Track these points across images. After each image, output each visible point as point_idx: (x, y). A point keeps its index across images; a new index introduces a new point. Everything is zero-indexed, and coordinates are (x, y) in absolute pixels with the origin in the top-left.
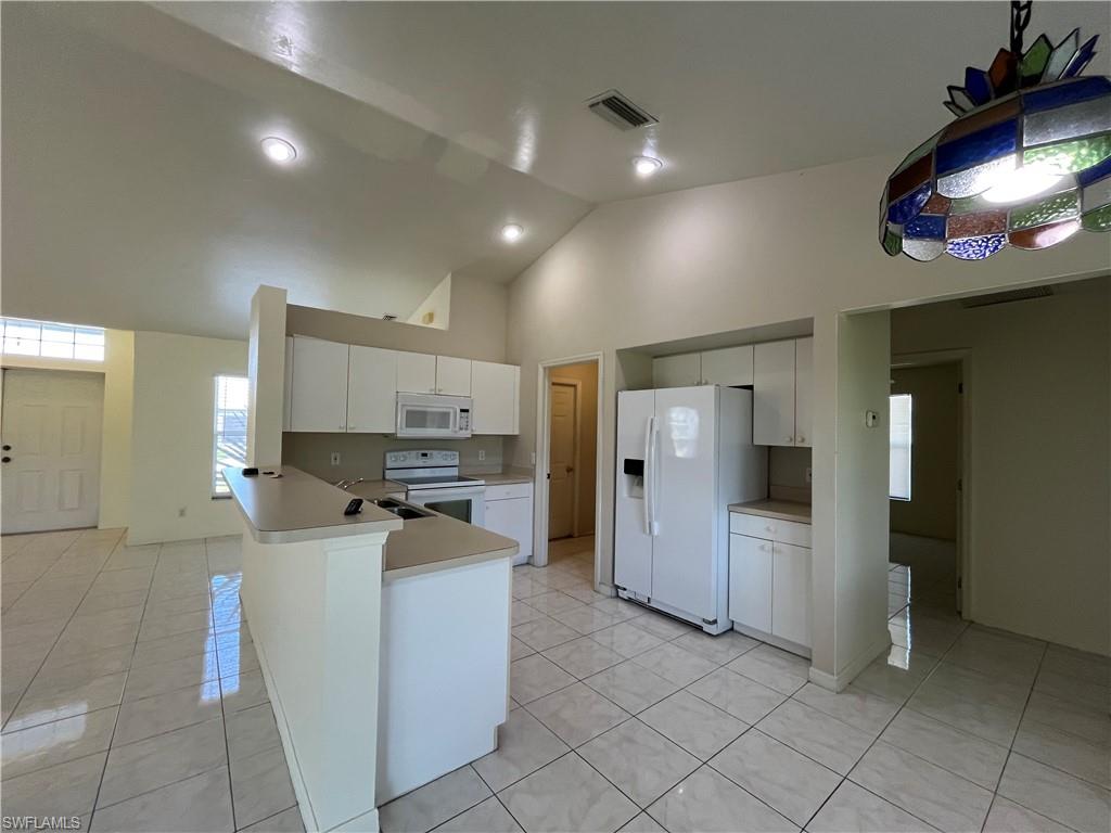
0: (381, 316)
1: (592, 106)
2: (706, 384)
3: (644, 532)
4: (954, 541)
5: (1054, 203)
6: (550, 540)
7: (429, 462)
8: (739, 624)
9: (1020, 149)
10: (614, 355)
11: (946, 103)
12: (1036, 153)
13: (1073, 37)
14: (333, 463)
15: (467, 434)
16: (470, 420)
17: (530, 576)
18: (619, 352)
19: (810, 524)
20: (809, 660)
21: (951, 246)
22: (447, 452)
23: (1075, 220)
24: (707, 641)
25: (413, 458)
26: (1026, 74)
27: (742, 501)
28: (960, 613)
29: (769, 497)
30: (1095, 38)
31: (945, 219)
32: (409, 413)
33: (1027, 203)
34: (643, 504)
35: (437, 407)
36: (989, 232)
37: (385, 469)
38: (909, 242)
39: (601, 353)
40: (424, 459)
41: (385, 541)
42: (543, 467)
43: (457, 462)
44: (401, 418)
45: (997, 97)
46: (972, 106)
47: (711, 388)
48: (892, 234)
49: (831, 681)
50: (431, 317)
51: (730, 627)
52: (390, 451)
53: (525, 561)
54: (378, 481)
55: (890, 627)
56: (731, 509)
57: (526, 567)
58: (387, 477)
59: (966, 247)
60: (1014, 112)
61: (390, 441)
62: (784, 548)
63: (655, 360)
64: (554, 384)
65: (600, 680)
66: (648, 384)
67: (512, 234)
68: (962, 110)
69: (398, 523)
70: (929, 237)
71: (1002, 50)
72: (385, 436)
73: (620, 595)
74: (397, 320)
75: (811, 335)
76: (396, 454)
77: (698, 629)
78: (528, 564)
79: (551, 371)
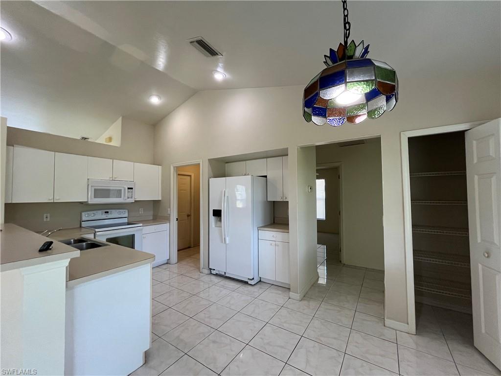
0: (79, 138)
1: (191, 42)
2: (248, 175)
3: (222, 242)
4: (338, 234)
5: (360, 107)
6: (178, 251)
7: (109, 216)
8: (263, 278)
9: (346, 83)
10: (207, 161)
11: (324, 62)
12: (351, 84)
13: (362, 43)
14: (45, 220)
15: (132, 200)
16: (133, 193)
17: (168, 269)
18: (209, 160)
19: (288, 233)
20: (290, 289)
21: (328, 120)
22: (121, 210)
23: (365, 114)
24: (250, 288)
25: (99, 215)
26: (348, 54)
27: (263, 225)
28: (341, 261)
29: (274, 222)
30: (369, 45)
31: (326, 109)
32: (95, 190)
33: (351, 106)
34: (221, 230)
35: (113, 186)
36: (340, 116)
37: (81, 221)
38: (314, 117)
39: (201, 160)
40: (107, 214)
41: (68, 264)
42: (174, 214)
43: (126, 215)
44: (91, 193)
45: (340, 61)
46: (332, 64)
47: (250, 176)
48: (306, 112)
49: (297, 296)
50: (110, 139)
51: (259, 280)
52: (84, 212)
53: (166, 262)
54: (78, 228)
55: (318, 271)
56: (259, 229)
57: (166, 265)
58: (83, 226)
59: (334, 121)
60: (344, 67)
61: (84, 206)
62: (279, 243)
63: (227, 164)
64: (179, 175)
65: (202, 315)
66: (224, 175)
67: (155, 100)
68: (329, 65)
69: (77, 253)
70: (321, 116)
71: (341, 44)
72: (81, 203)
73: (212, 273)
74: (89, 140)
75: (287, 155)
76: (89, 213)
77: (246, 283)
78: (167, 263)
79: (177, 169)
